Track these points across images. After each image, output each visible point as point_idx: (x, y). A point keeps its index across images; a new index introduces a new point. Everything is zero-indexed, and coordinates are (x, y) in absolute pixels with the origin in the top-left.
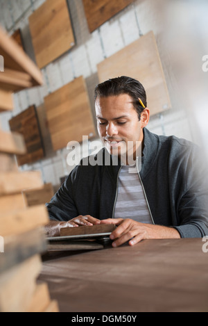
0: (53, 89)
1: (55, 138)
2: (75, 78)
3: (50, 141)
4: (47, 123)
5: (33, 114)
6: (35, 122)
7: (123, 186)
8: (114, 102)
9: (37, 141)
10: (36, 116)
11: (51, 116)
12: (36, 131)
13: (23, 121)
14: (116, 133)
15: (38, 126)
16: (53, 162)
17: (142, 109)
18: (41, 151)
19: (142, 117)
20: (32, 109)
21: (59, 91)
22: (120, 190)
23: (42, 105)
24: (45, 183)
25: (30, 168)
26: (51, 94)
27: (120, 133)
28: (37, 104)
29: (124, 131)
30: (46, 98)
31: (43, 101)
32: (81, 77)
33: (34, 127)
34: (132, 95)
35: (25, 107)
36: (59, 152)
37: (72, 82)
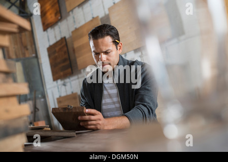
0: (78, 26)
1: (80, 61)
2: (93, 18)
3: (76, 63)
4: (74, 50)
5: (64, 43)
6: (65, 49)
7: (106, 90)
8: (102, 42)
9: (67, 63)
10: (66, 45)
11: (76, 45)
12: (66, 56)
13: (57, 49)
14: (105, 59)
15: (68, 52)
16: (78, 78)
17: (118, 43)
18: (70, 70)
19: (118, 48)
20: (64, 40)
21: (82, 27)
22: (105, 92)
23: (71, 37)
24: (72, 93)
25: (62, 82)
26: (77, 30)
27: (107, 59)
28: (67, 37)
29: (109, 58)
30: (72, 32)
31: (71, 34)
32: (98, 17)
33: (65, 53)
34: (111, 36)
35: (59, 38)
36: (82, 71)
37: (92, 21)
